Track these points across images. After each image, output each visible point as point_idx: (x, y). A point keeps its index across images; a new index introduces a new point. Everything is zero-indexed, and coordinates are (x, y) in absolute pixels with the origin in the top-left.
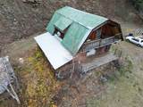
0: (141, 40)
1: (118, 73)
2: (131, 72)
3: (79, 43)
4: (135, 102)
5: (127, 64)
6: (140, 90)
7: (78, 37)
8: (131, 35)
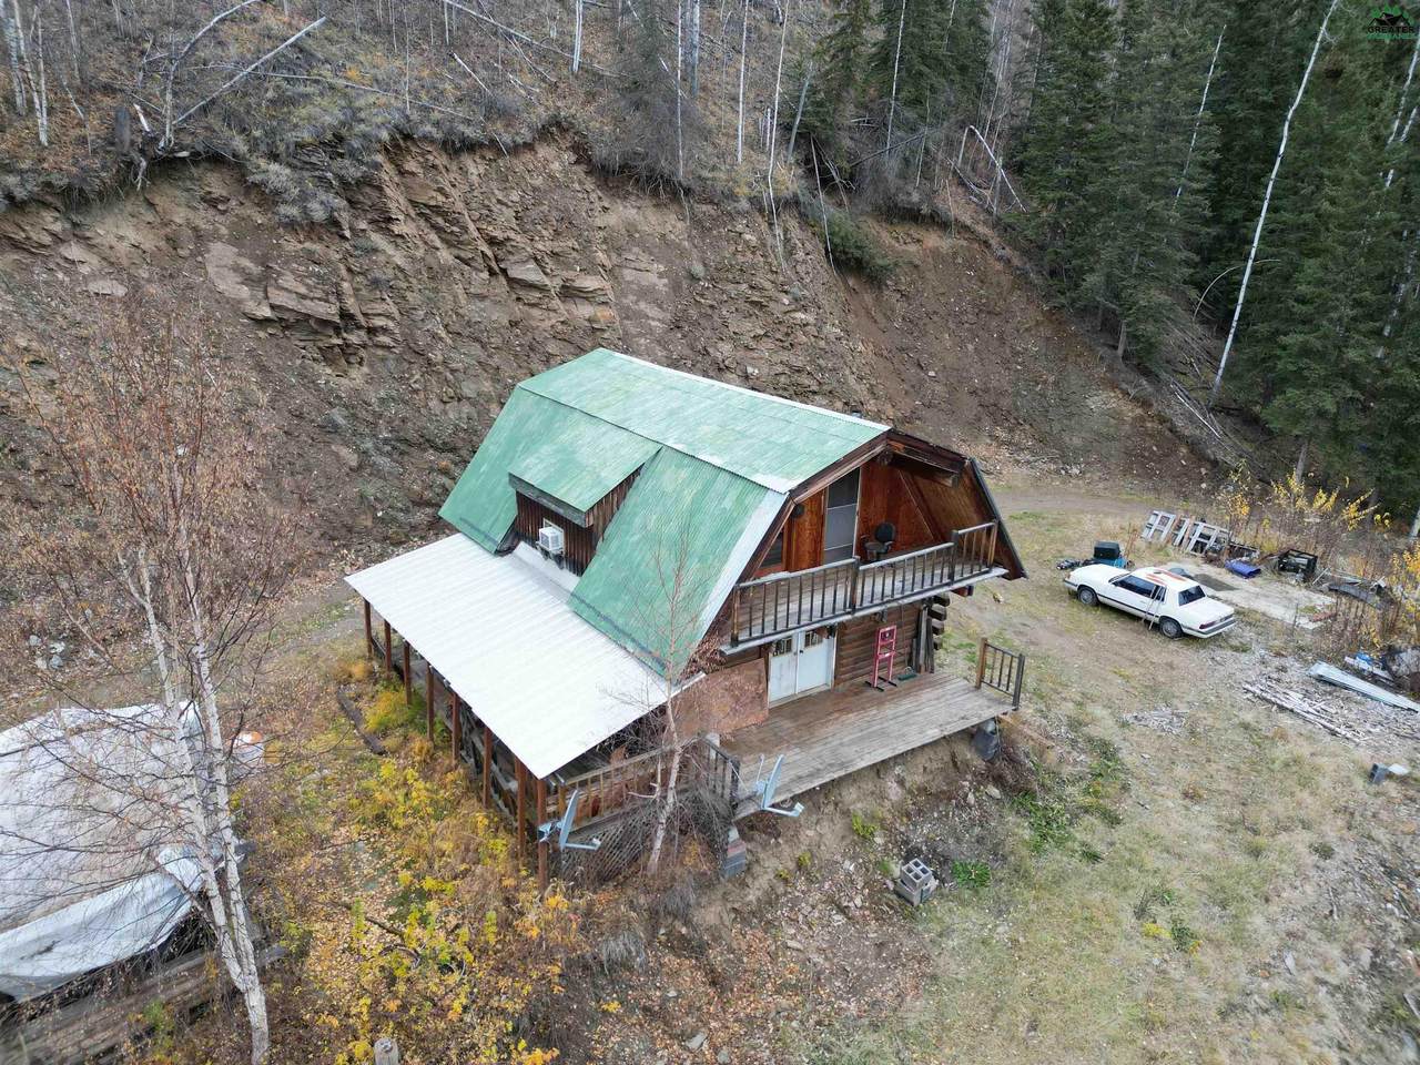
0: (1175, 587)
1: (1019, 829)
2: (1113, 820)
3: (702, 588)
4: (1149, 1025)
5: (1086, 760)
6: (1182, 936)
7: (699, 543)
8: (1106, 555)
